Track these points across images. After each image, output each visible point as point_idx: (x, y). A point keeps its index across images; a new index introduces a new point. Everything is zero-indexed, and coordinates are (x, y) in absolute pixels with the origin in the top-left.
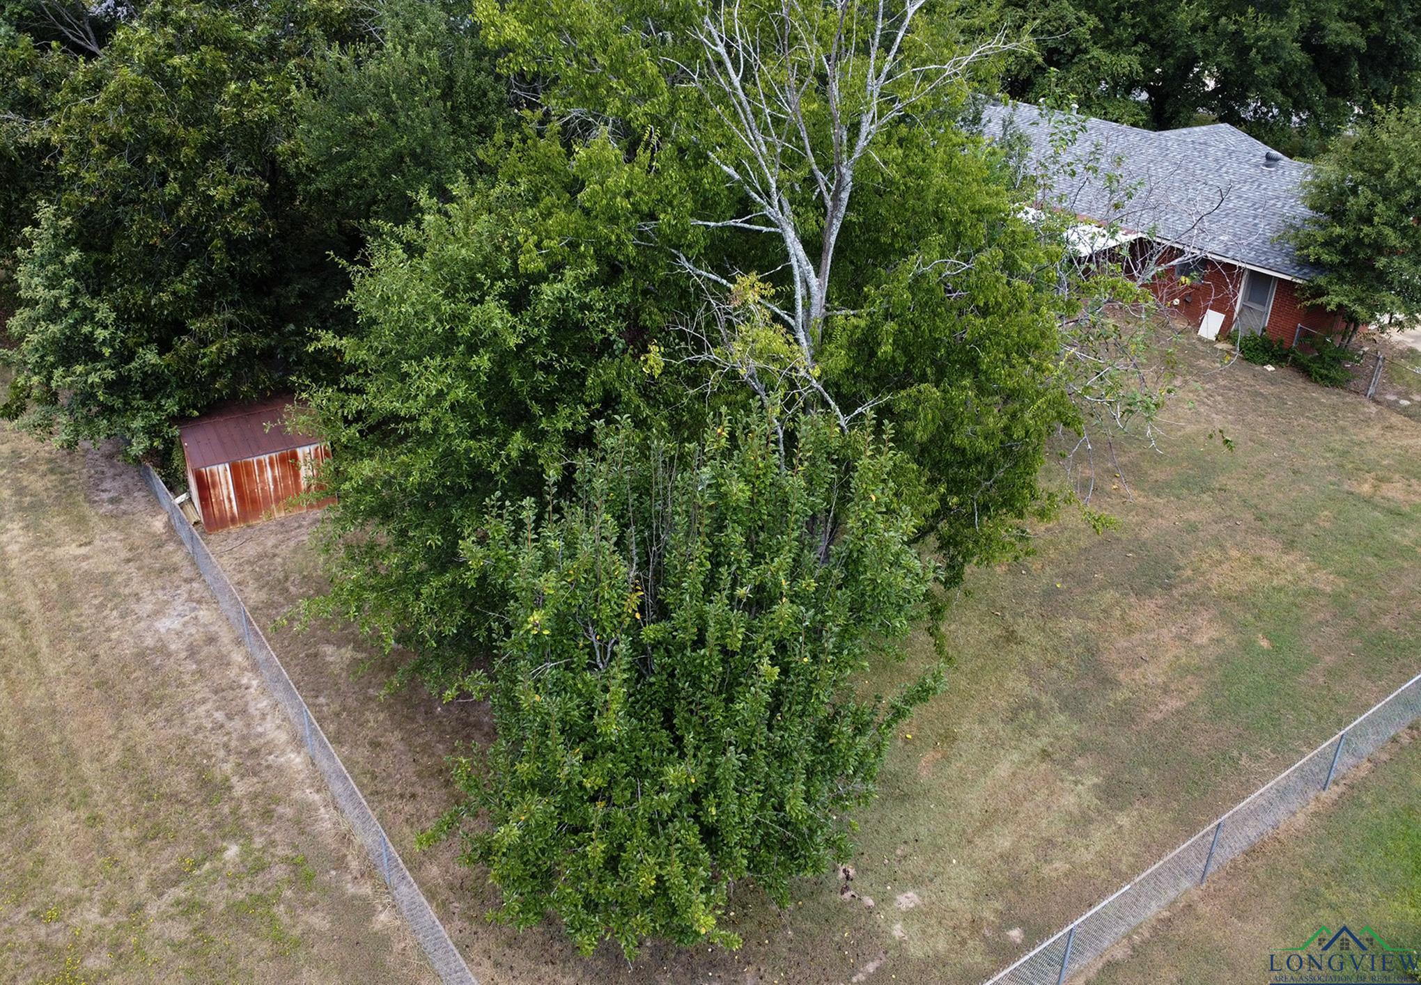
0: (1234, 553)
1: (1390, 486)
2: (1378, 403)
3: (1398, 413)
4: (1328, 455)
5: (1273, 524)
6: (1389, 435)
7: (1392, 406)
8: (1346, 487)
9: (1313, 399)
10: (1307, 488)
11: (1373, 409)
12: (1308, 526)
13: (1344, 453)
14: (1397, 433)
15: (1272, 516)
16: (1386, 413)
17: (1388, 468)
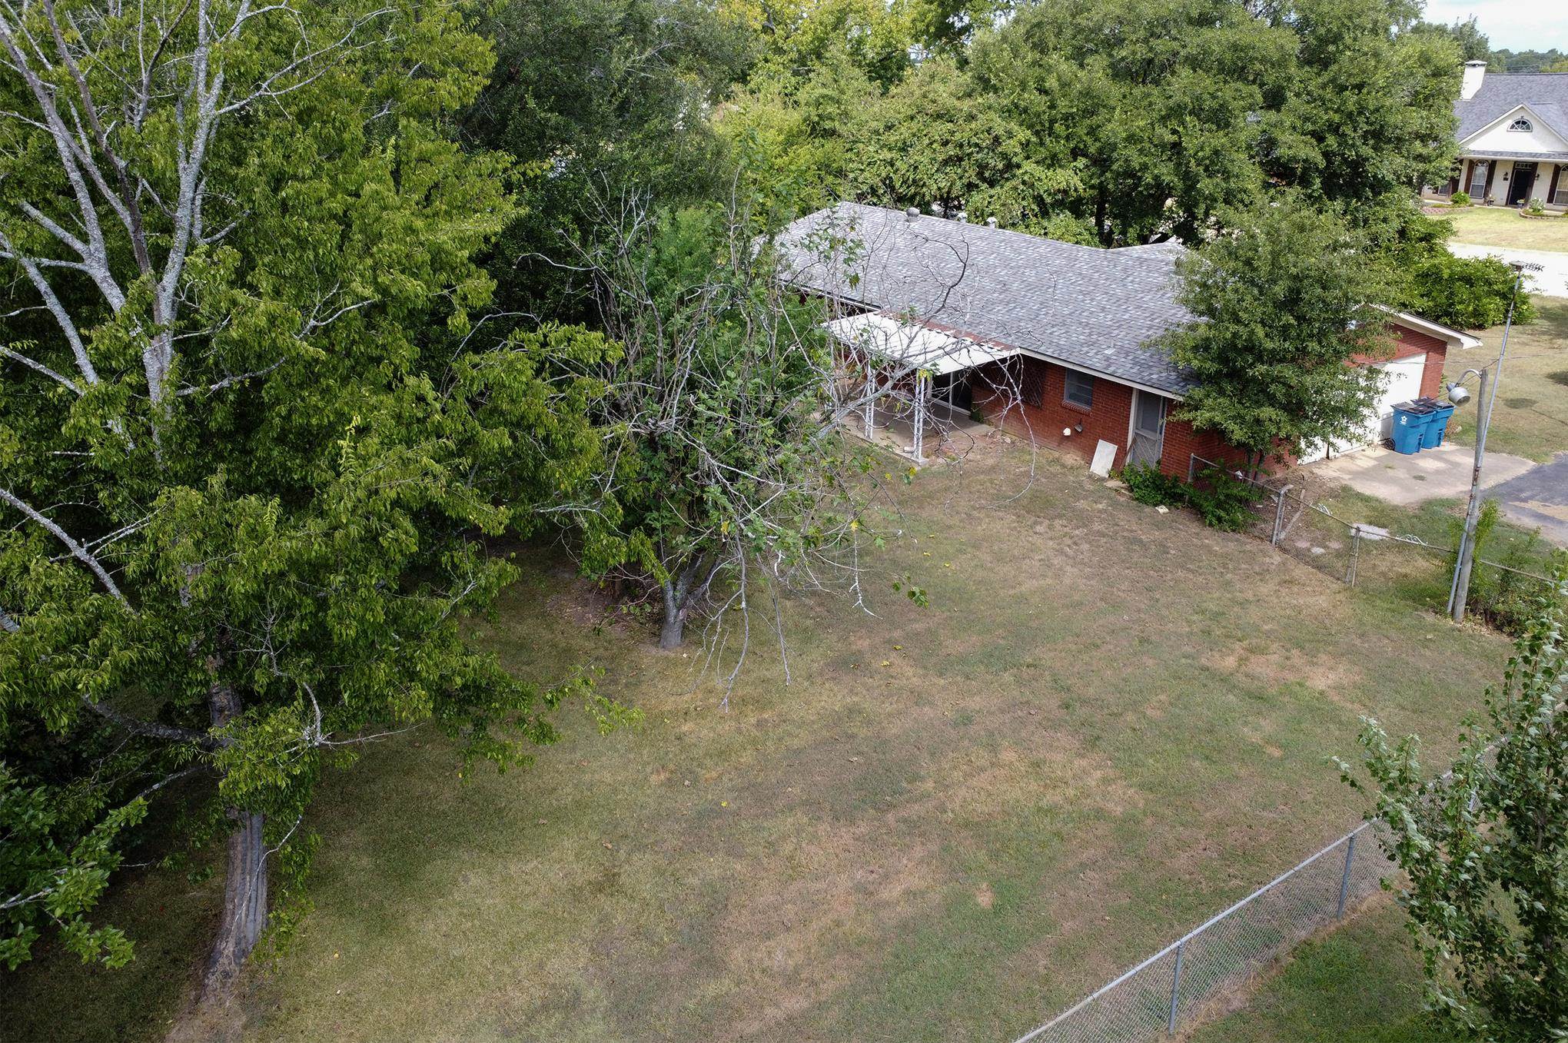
0: (1008, 756)
1: (1262, 659)
2: (1284, 550)
3: (1307, 563)
4: (1195, 618)
5: (1082, 712)
6: (1284, 591)
7: (1301, 556)
8: (1203, 661)
9: (1203, 546)
10: (1150, 662)
11: (1277, 558)
12: (1130, 717)
13: (1217, 616)
14: (1295, 589)
15: (1084, 702)
16: (1291, 563)
17: (1268, 634)
